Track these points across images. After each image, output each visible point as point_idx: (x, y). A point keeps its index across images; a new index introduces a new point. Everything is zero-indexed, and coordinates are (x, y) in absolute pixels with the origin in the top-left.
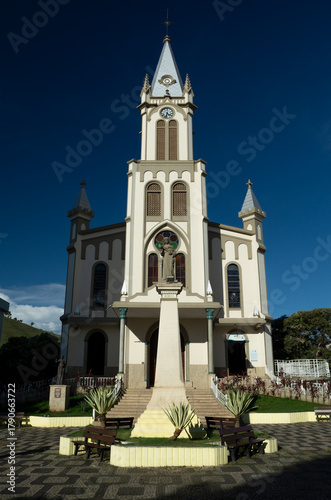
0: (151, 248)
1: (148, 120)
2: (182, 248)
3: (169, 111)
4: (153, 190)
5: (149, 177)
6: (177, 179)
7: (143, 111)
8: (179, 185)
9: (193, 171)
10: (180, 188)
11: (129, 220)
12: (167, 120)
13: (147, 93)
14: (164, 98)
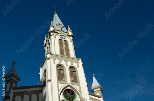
1: (55, 38)
2: (78, 99)
3: (64, 37)
4: (60, 68)
5: (57, 62)
6: (71, 65)
7: (52, 34)
8: (72, 68)
9: (78, 63)
10: (73, 70)
11: (50, 81)
12: (63, 40)
13: (53, 27)
14: (61, 31)
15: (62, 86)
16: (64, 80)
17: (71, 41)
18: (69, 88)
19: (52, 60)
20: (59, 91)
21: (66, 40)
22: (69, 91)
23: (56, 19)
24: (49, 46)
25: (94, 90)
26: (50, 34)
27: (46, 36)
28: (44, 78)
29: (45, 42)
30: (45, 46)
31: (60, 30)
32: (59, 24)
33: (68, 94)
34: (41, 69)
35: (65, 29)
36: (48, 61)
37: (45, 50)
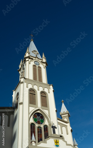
0: (32, 121)
1: (30, 63)
2: (46, 123)
3: (38, 63)
4: (32, 92)
5: (30, 86)
6: (42, 90)
7: (27, 59)
8: (43, 93)
9: (49, 89)
10: (44, 95)
11: (22, 103)
12: (37, 66)
13: (29, 53)
14: (35, 58)
15: (32, 109)
16: (35, 104)
17: (44, 68)
18: (39, 112)
19: (25, 84)
20: (29, 114)
21: (40, 66)
22: (38, 114)
23: (32, 46)
24: (23, 71)
25: (62, 116)
26: (25, 60)
27: (21, 61)
28: (16, 100)
29: (20, 67)
30: (20, 70)
31: (35, 56)
32: (35, 51)
33: (38, 117)
34: (14, 92)
35: (39, 56)
36: (22, 85)
37: (19, 74)
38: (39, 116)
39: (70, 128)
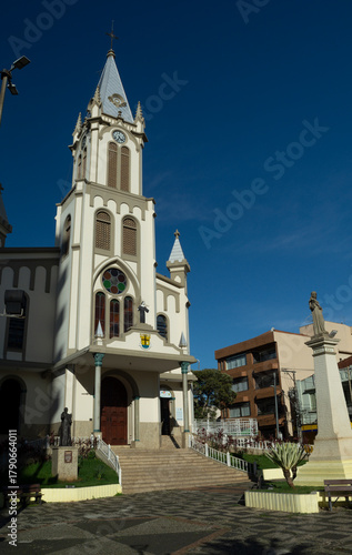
0: (99, 286)
1: (100, 138)
2: (131, 291)
3: (121, 136)
4: (103, 218)
5: (99, 203)
6: (128, 213)
7: (94, 125)
8: (129, 222)
9: (144, 209)
10: (130, 224)
11: (77, 247)
12: (120, 145)
13: (100, 107)
14: (117, 119)
15: (101, 260)
16: (108, 249)
17: (138, 150)
18: (115, 265)
19: (87, 197)
20: (93, 271)
21: (127, 145)
22: (115, 271)
23: (111, 79)
24: (82, 152)
25: (171, 270)
26: (89, 126)
27: (78, 126)
28: (65, 233)
29: (76, 139)
30: (75, 147)
31: (116, 116)
32: (116, 96)
33: (112, 278)
34: (59, 208)
35: (127, 114)
36: (79, 199)
38: (115, 277)
39: (184, 299)
